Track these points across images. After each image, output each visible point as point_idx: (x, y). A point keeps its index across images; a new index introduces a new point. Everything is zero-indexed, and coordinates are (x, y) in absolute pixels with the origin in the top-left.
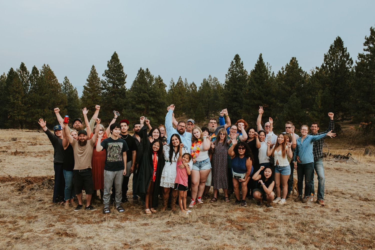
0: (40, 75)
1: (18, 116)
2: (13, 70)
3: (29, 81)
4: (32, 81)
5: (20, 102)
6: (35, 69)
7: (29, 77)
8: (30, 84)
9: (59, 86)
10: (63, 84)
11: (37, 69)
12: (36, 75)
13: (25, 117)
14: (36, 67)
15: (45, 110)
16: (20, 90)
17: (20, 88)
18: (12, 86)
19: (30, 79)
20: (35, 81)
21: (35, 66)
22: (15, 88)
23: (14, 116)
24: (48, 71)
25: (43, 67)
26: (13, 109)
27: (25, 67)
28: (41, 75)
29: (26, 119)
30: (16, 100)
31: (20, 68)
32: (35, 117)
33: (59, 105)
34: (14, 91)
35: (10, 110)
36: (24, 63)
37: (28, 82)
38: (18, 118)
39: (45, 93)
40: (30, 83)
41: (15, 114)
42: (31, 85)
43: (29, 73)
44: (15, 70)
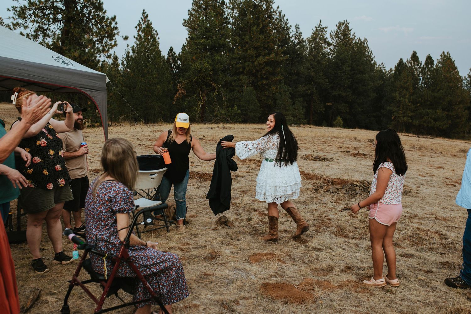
0: (435, 67)
1: (403, 117)
2: (402, 61)
3: (421, 74)
4: (424, 74)
5: (407, 100)
6: (429, 58)
7: (420, 69)
8: (421, 78)
9: (460, 79)
10: (467, 77)
11: (432, 58)
12: (430, 66)
13: (411, 119)
14: (430, 56)
15: (437, 111)
16: (409, 85)
17: (409, 83)
18: (400, 81)
19: (422, 72)
20: (427, 74)
21: (429, 54)
22: (402, 83)
23: (399, 117)
24: (447, 61)
25: (441, 56)
26: (398, 108)
27: (417, 56)
28: (437, 66)
29: (412, 121)
30: (403, 98)
31: (412, 58)
32: (424, 120)
33: (457, 105)
34: (402, 87)
35: (395, 109)
36: (416, 52)
37: (419, 75)
38: (402, 119)
39: (440, 90)
40: (422, 76)
41: (400, 114)
42: (423, 79)
43: (421, 64)
44: (405, 61)
